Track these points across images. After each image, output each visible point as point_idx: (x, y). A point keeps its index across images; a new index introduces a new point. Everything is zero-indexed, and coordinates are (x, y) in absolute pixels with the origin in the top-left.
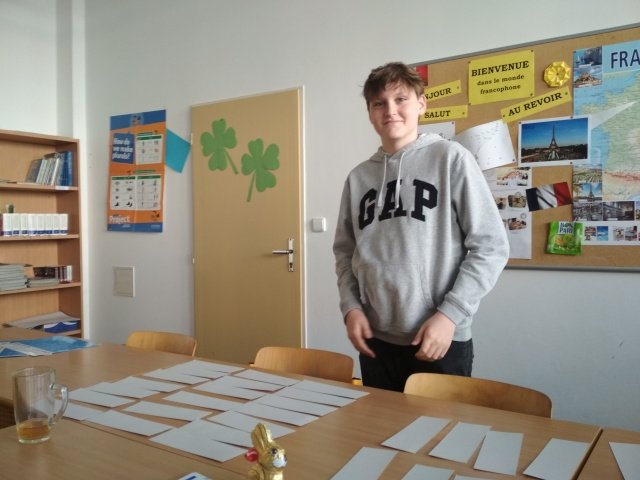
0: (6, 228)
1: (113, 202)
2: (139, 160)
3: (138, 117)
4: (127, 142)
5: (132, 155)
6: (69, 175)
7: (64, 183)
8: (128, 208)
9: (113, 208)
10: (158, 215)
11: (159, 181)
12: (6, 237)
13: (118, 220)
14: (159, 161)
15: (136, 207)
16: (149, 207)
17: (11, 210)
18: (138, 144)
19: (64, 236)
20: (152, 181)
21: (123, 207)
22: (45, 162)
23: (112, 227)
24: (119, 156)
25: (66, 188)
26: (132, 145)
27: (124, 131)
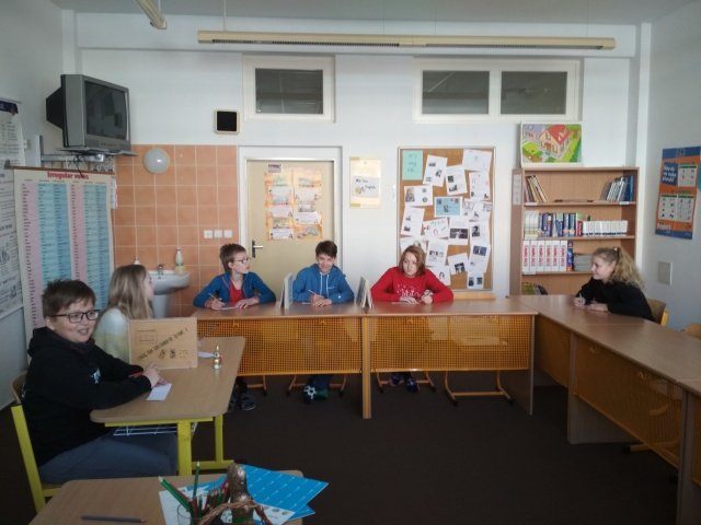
0: (585, 231)
1: (660, 213)
2: (681, 183)
3: (681, 150)
4: (673, 169)
5: (676, 179)
6: (630, 193)
7: (626, 199)
8: (670, 219)
9: (660, 218)
10: (690, 226)
11: (692, 200)
12: (585, 236)
13: (664, 227)
14: (694, 185)
15: (676, 219)
16: (684, 220)
17: (589, 219)
18: (680, 171)
19: (624, 236)
20: (687, 200)
21: (667, 217)
22: (614, 185)
23: (659, 232)
24: (667, 179)
25: (627, 203)
26: (676, 172)
27: (671, 161)
